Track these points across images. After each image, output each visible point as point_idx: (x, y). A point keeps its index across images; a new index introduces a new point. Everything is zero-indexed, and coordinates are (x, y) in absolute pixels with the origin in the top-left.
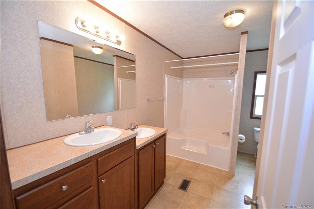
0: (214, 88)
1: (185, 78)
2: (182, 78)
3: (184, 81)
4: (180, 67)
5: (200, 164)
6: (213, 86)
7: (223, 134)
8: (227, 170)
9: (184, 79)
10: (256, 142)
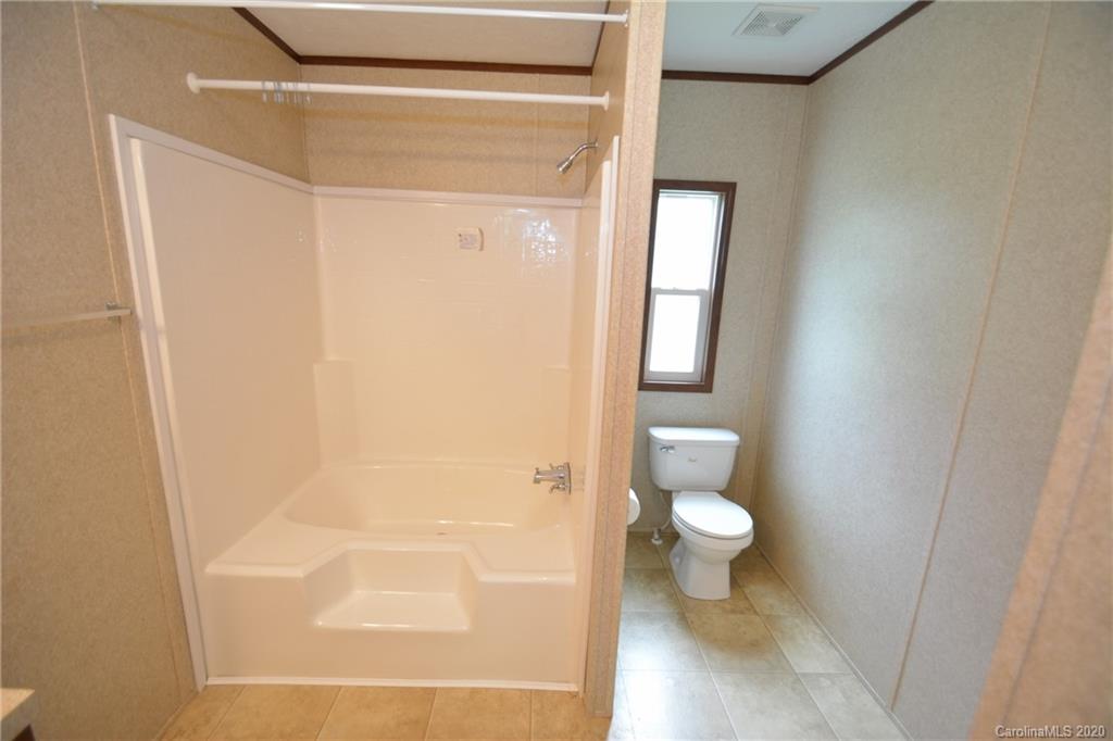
0: (482, 249)
1: (322, 184)
2: (307, 181)
3: (319, 201)
4: (256, 85)
5: (433, 691)
6: (479, 238)
7: (537, 481)
8: (573, 688)
9: (316, 189)
10: (656, 487)
